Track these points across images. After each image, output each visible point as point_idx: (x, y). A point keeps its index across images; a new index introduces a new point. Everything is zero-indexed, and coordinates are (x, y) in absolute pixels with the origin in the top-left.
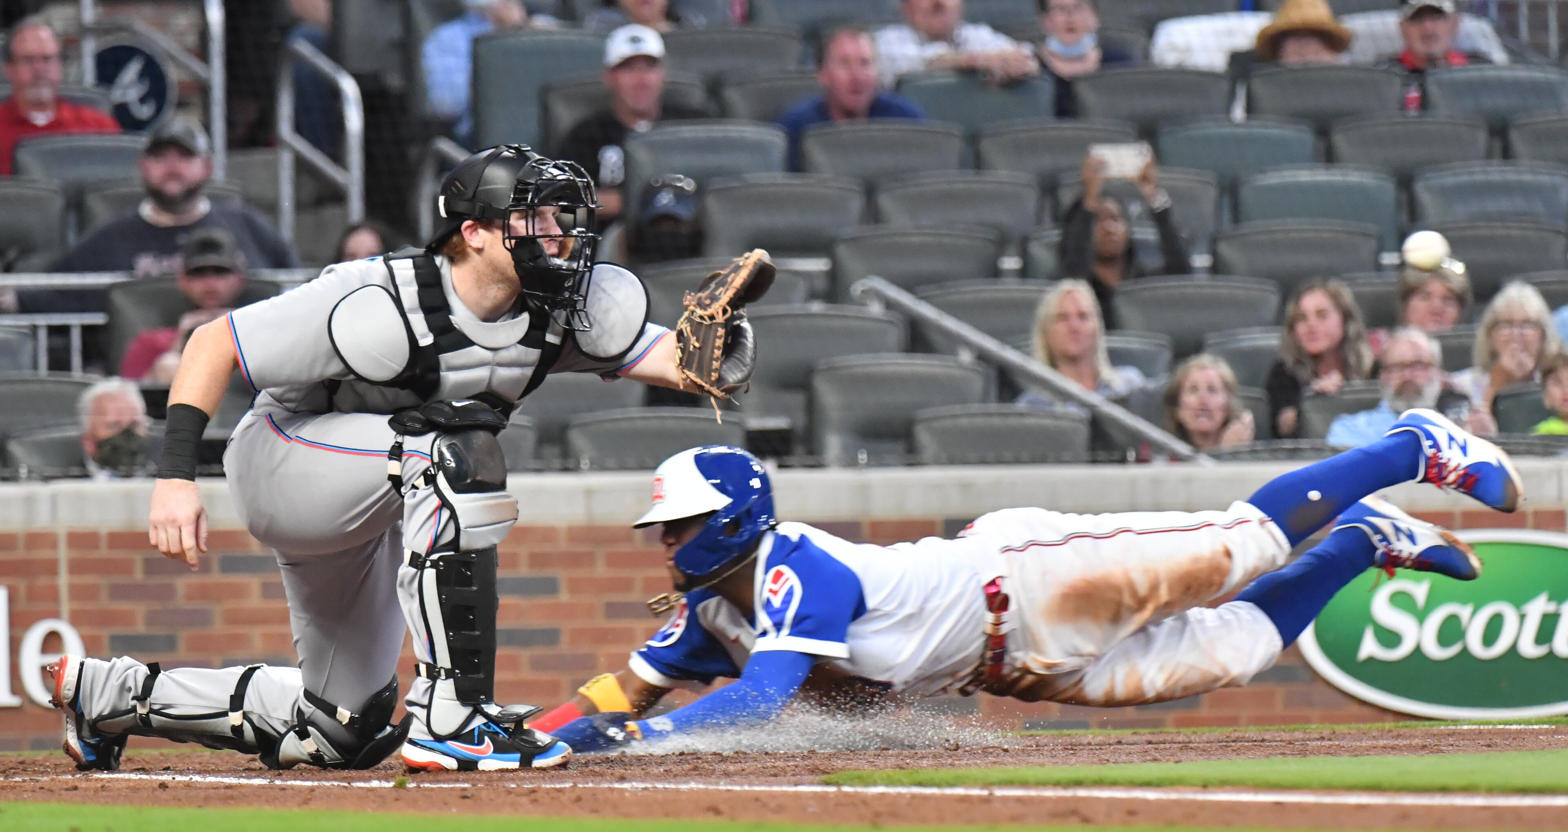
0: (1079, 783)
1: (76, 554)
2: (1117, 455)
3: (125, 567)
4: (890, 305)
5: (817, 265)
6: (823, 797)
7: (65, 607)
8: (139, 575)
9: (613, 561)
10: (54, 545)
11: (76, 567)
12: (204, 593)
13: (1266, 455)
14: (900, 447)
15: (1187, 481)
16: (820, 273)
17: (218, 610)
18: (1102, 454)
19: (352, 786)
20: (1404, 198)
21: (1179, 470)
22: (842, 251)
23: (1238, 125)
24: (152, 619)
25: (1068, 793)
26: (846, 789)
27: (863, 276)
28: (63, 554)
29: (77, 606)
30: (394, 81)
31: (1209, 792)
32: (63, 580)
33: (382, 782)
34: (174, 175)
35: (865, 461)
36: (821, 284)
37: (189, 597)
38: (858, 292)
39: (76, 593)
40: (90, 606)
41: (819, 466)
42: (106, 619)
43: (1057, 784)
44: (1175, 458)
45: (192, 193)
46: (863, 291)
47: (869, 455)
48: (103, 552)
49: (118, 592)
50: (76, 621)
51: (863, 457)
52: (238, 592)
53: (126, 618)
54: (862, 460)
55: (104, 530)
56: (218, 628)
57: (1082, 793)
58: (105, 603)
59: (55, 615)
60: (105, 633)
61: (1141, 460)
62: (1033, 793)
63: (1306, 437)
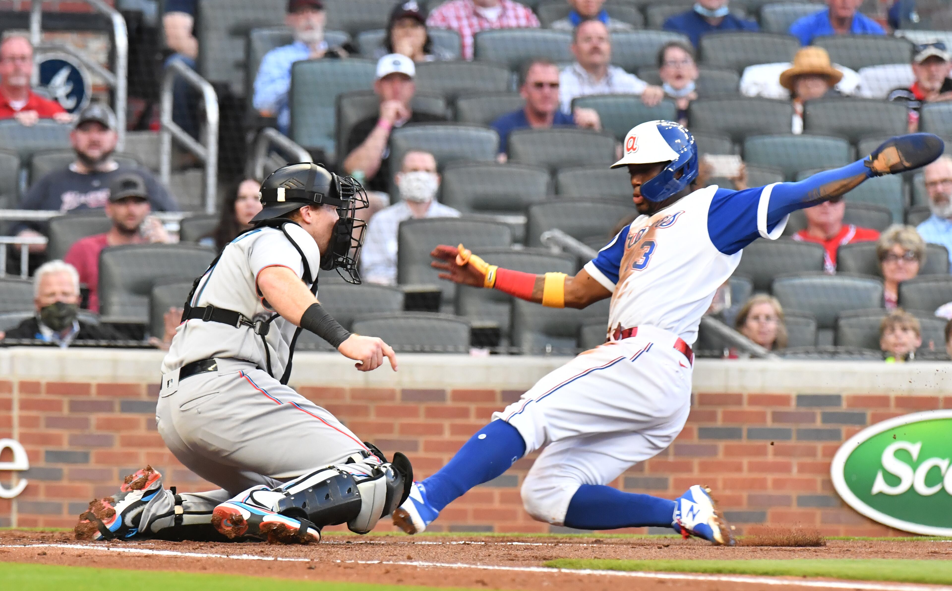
0: (719, 572)
1: (24, 396)
2: (716, 353)
3: (56, 406)
4: (565, 249)
5: (519, 220)
6: (550, 576)
7: (16, 431)
8: (66, 411)
9: (381, 412)
10: (10, 390)
11: (25, 405)
12: (109, 425)
13: (816, 355)
14: (572, 343)
15: (763, 371)
16: (518, 225)
17: (117, 437)
18: (707, 352)
19: (230, 558)
20: (907, 188)
21: (757, 364)
22: (535, 210)
23: (797, 136)
24: (73, 441)
25: (714, 578)
26: (564, 570)
27: (550, 228)
28: (16, 396)
29: (25, 430)
30: (237, 88)
31: (807, 581)
32: (16, 413)
33: (250, 555)
34: (94, 144)
35: (550, 351)
36: (520, 233)
37: (99, 427)
38: (545, 238)
39: (25, 422)
40: (34, 431)
41: (518, 354)
42: (44, 440)
43: (705, 572)
44: (754, 356)
45: (106, 156)
46: (548, 239)
47: (552, 347)
48: (43, 396)
49: (52, 423)
50: (23, 440)
51: (549, 349)
52: (132, 425)
53: (57, 440)
54: (549, 350)
55: (44, 381)
56: (117, 448)
57: (724, 578)
58: (42, 430)
59: (9, 436)
60: (43, 449)
61: (732, 357)
62: (691, 577)
63: (841, 345)
